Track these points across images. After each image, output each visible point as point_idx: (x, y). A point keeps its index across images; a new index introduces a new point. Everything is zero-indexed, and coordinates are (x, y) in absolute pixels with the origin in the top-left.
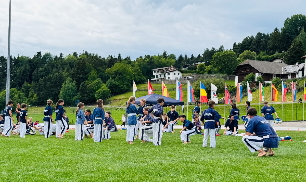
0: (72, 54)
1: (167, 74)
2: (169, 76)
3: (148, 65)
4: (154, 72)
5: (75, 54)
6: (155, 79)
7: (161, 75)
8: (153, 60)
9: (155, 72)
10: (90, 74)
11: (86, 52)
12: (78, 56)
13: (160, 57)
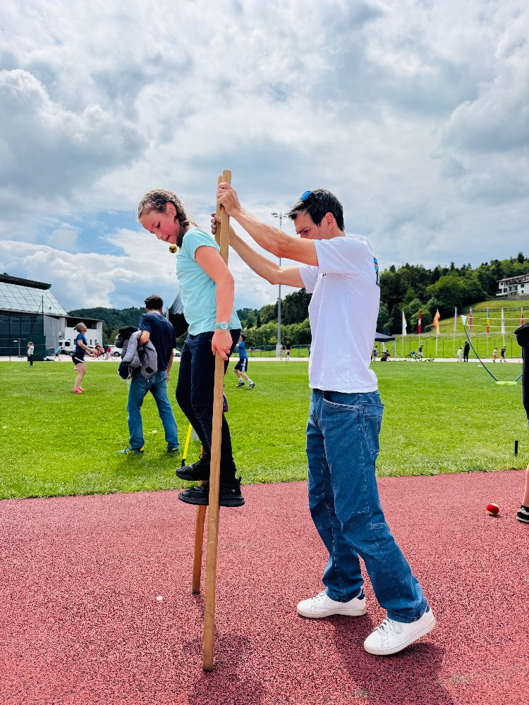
0: (388, 269)
1: (519, 286)
2: (523, 289)
3: (494, 274)
4: (500, 284)
5: (393, 268)
6: (503, 294)
7: (510, 288)
8: (502, 267)
9: (502, 284)
10: (406, 293)
11: (407, 264)
12: (397, 270)
13: (512, 261)
